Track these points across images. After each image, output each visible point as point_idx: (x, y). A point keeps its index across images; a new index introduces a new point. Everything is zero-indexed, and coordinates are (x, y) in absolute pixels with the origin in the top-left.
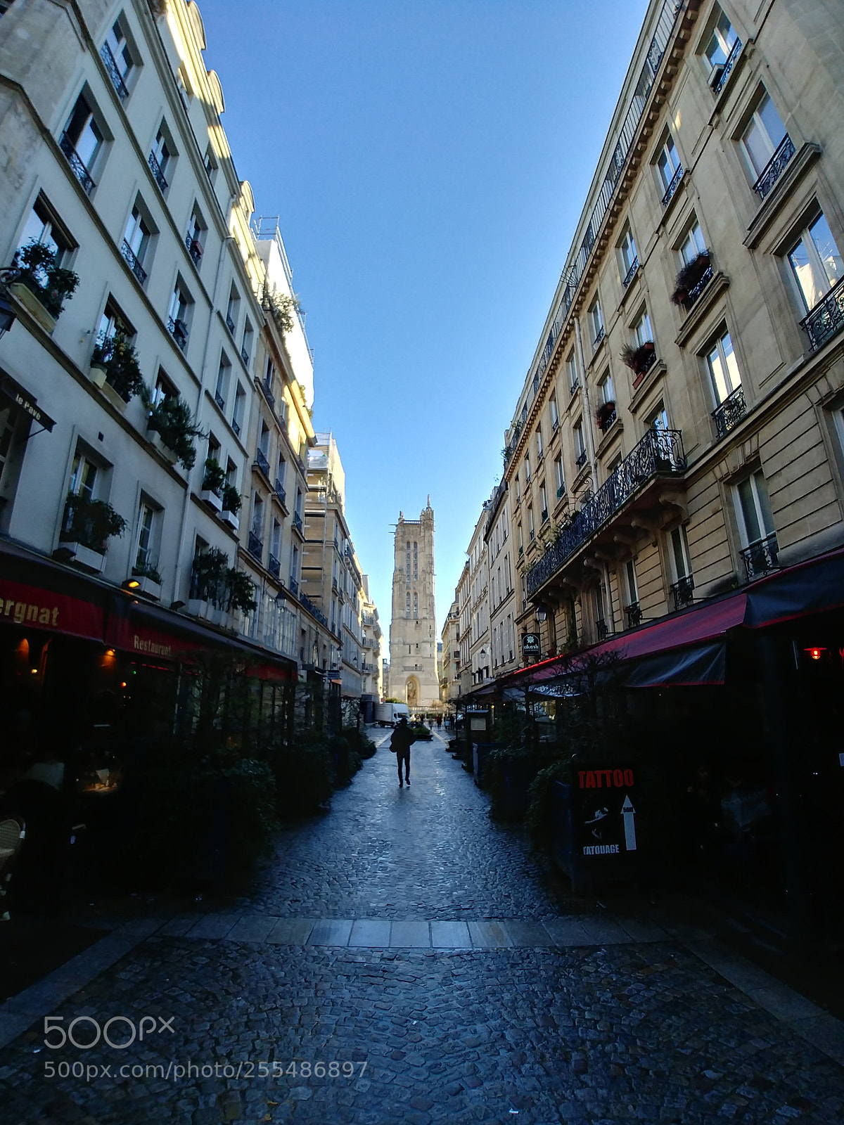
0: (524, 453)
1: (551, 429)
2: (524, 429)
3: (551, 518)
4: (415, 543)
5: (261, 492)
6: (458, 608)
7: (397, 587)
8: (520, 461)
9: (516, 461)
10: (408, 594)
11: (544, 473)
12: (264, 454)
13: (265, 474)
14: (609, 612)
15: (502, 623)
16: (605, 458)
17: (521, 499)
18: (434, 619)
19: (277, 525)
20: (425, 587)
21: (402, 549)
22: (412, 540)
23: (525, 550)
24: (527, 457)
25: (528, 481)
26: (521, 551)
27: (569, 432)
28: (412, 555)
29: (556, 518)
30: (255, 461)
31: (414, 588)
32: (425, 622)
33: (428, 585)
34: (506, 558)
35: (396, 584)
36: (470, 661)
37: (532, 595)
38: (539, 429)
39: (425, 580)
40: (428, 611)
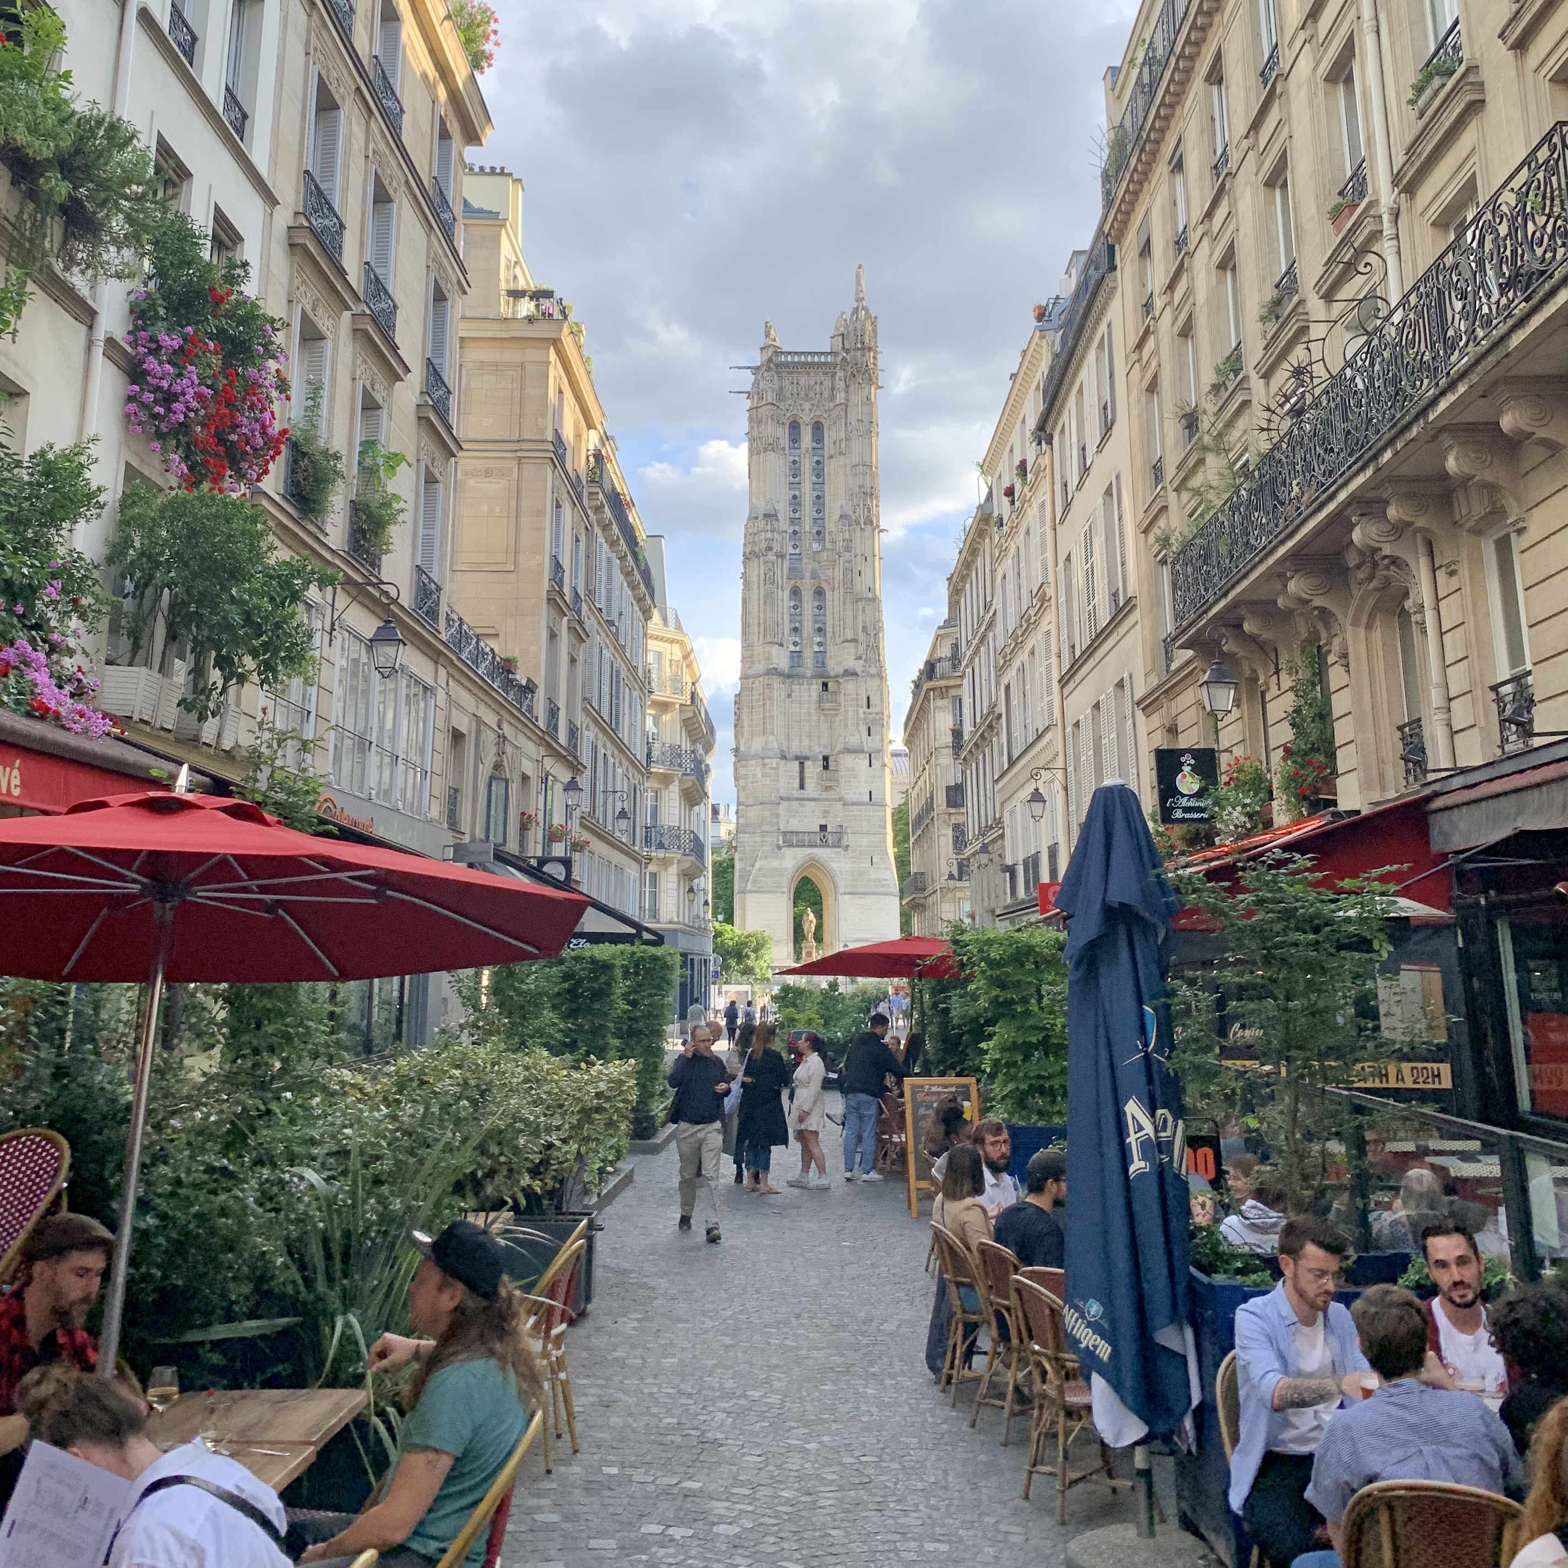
0: (1167, 149)
1: (1254, 80)
2: (1168, 75)
3: (1253, 375)
4: (818, 428)
5: (320, 311)
6: (956, 647)
7: (757, 570)
8: (1154, 178)
9: (1143, 176)
10: (796, 592)
11: (1232, 227)
12: (323, 186)
13: (332, 250)
14: (1436, 697)
15: (1097, 706)
16: (1426, 192)
17: (1159, 303)
18: (880, 676)
19: (370, 406)
20: (848, 571)
21: (772, 446)
22: (806, 417)
23: (1170, 471)
24: (1178, 166)
25: (1180, 242)
26: (1157, 471)
27: (1313, 95)
28: (807, 465)
29: (1267, 376)
30: (296, 213)
31: (814, 576)
32: (849, 686)
33: (859, 564)
34: (1108, 492)
35: (754, 563)
36: (999, 822)
37: (1190, 625)
38: (1216, 76)
39: (848, 549)
40: (861, 649)
